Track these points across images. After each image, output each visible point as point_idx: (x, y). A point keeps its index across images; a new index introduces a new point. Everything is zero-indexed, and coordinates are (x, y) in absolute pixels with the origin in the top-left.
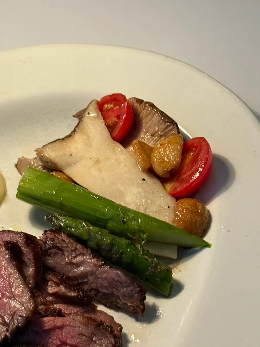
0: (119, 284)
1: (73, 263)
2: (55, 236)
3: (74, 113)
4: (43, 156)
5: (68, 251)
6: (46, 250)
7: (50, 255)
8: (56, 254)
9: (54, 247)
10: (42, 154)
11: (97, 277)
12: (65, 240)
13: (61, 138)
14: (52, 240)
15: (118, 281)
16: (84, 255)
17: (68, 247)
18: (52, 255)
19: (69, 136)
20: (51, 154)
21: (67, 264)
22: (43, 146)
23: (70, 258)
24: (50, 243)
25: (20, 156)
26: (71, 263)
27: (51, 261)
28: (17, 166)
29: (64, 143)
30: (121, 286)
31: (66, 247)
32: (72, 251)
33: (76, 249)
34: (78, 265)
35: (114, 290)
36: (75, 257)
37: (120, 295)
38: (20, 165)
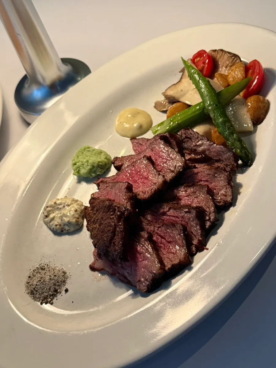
0: (222, 153)
1: (197, 145)
2: (186, 132)
4: (167, 95)
5: (194, 139)
6: (182, 140)
7: (185, 143)
8: (188, 141)
9: (187, 137)
10: (166, 94)
11: (210, 152)
12: (192, 133)
13: (175, 83)
14: (185, 134)
16: (203, 140)
17: (194, 137)
18: (186, 142)
19: (180, 81)
20: (171, 93)
21: (194, 146)
22: (166, 90)
23: (195, 143)
24: (184, 136)
25: (155, 101)
26: (196, 145)
27: (185, 145)
28: (155, 107)
29: (177, 86)
30: (223, 154)
31: (193, 137)
32: (196, 138)
33: (198, 137)
34: (200, 146)
35: (220, 157)
36: (198, 142)
37: (224, 159)
38: (157, 106)
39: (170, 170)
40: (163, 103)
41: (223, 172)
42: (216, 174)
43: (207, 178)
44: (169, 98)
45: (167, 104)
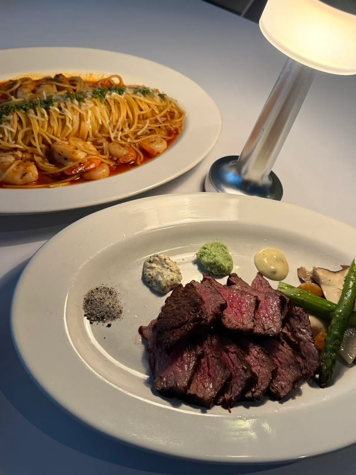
0: (312, 356)
1: (300, 330)
2: (303, 313)
3: (342, 265)
4: (316, 272)
5: (303, 323)
6: (294, 315)
7: (293, 318)
8: (297, 320)
9: (299, 316)
10: (316, 271)
11: (305, 345)
12: (306, 318)
13: (331, 270)
14: (300, 313)
15: (313, 354)
16: (308, 331)
17: (304, 322)
18: (295, 319)
19: (335, 272)
20: (320, 273)
21: (298, 328)
22: (319, 268)
23: (301, 327)
24: (298, 313)
25: (303, 266)
26: (299, 330)
27: (292, 320)
28: (298, 270)
29: (330, 273)
30: (312, 358)
31: (303, 321)
32: (305, 325)
33: (307, 326)
34: (302, 333)
35: (307, 357)
36: (304, 329)
37: (308, 361)
38: (301, 271)
39: (264, 326)
40: (308, 274)
41: (299, 370)
42: (293, 365)
43: (283, 361)
44: (316, 276)
45: (309, 277)
